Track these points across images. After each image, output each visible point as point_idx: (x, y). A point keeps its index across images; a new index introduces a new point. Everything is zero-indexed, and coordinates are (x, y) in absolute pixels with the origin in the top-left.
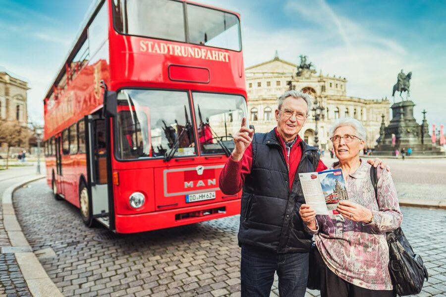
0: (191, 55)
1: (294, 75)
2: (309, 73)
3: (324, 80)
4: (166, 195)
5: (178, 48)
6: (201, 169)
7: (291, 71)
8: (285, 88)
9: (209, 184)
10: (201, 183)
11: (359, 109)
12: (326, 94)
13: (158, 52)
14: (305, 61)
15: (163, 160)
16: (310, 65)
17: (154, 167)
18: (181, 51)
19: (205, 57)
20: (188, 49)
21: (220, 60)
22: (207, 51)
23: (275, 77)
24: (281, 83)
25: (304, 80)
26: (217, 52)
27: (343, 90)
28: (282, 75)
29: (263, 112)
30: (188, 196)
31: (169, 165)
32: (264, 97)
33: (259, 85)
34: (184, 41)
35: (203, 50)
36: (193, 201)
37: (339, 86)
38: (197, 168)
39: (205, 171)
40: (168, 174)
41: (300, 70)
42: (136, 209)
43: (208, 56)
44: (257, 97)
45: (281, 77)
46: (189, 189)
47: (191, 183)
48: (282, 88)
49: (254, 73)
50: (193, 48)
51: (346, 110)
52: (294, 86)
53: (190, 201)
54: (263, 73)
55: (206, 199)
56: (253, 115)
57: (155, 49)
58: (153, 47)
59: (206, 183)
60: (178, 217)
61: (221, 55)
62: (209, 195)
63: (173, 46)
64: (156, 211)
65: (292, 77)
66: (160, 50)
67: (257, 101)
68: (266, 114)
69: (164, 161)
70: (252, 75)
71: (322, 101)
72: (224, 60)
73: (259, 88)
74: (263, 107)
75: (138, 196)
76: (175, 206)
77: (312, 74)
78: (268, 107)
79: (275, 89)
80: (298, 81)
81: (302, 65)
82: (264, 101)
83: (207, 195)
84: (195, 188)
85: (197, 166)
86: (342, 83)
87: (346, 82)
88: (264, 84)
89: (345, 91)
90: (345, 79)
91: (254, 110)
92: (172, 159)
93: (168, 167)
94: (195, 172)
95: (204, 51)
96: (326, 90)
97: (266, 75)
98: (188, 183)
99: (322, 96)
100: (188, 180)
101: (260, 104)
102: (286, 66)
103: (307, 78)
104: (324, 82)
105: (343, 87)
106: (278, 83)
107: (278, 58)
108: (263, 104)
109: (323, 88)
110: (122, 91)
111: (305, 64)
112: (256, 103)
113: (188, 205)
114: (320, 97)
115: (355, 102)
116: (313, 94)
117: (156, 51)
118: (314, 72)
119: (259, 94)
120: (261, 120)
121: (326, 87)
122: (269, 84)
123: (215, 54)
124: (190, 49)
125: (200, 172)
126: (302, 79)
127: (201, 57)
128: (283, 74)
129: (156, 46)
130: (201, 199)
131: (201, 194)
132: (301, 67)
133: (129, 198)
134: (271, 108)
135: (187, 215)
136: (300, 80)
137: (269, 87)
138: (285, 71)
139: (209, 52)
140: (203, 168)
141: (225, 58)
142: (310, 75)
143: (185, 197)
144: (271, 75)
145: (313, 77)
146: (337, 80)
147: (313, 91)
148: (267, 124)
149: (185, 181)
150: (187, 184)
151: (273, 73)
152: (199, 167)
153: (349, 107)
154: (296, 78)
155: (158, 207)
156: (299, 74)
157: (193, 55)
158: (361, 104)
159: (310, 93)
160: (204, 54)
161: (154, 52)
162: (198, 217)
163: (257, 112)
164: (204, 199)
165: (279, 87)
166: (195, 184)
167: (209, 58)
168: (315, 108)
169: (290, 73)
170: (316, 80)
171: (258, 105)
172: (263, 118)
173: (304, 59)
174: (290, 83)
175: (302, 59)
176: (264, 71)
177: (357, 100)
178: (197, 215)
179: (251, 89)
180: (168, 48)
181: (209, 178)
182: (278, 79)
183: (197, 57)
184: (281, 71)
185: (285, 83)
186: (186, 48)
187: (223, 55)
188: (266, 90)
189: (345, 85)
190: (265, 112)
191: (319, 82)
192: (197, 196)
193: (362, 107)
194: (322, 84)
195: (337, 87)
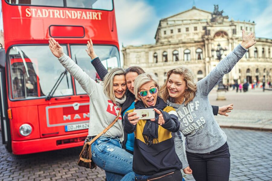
0: (68, 16)
1: (209, 21)
2: (222, 18)
3: (235, 24)
4: (49, 125)
5: (57, 12)
6: (77, 105)
7: (206, 18)
8: (202, 33)
9: (84, 117)
10: (77, 116)
11: (266, 48)
12: (237, 36)
13: (41, 16)
14: (218, 9)
15: (44, 99)
16: (222, 12)
17: (38, 104)
18: (60, 14)
19: (81, 17)
20: (65, 12)
21: (94, 19)
22: (82, 13)
23: (192, 23)
24: (198, 28)
25: (216, 25)
26: (91, 13)
27: (253, 32)
28: (199, 22)
29: (183, 53)
30: (66, 126)
31: (50, 103)
32: (184, 40)
33: (179, 30)
34: (63, 6)
35: (78, 12)
36: (71, 130)
37: (248, 29)
38: (74, 105)
39: (80, 107)
40: (49, 110)
41: (214, 16)
42: (25, 136)
43: (83, 16)
44: (177, 41)
45: (198, 23)
46: (68, 121)
47: (69, 116)
48: (199, 33)
49: (174, 21)
50: (70, 11)
51: (255, 50)
52: (209, 31)
53: (68, 130)
54: (182, 21)
55: (82, 128)
56: (175, 57)
57: (38, 14)
58: (36, 13)
59: (82, 116)
60: (59, 142)
61: (95, 15)
62: (85, 126)
63: (53, 10)
64: (41, 138)
65: (207, 23)
66: (42, 15)
67: (177, 44)
68: (186, 55)
69: (46, 100)
70: (173, 23)
71: (233, 42)
72: (97, 18)
73: (180, 33)
74: (183, 49)
75: (26, 127)
76: (57, 134)
77: (225, 20)
78: (187, 49)
79: (193, 33)
80: (212, 26)
81: (215, 12)
82: (184, 45)
83: (83, 125)
84: (72, 120)
85: (73, 103)
86: (251, 26)
87: (255, 25)
88: (183, 30)
89: (254, 33)
90: (254, 22)
91: (175, 52)
92: (52, 98)
93: (49, 105)
94: (72, 107)
95: (80, 13)
96: (237, 33)
97: (185, 22)
98: (67, 116)
99: (233, 38)
100: (66, 114)
101: (180, 47)
102: (202, 13)
103: (220, 23)
104: (235, 26)
105: (252, 30)
106: (196, 29)
107: (195, 7)
108: (183, 47)
109: (234, 32)
110: (14, 48)
111: (218, 11)
112: (177, 46)
113: (67, 133)
114: (232, 39)
115: (263, 42)
116: (225, 37)
117: (39, 16)
118: (227, 17)
119: (180, 39)
120: (181, 60)
121: (237, 30)
122: (187, 29)
123: (89, 14)
124: (67, 12)
125: (76, 108)
126: (216, 24)
127: (77, 17)
128: (199, 20)
129: (39, 11)
130: (78, 129)
131: (77, 125)
132: (214, 14)
133: (19, 128)
134: (190, 50)
135: (68, 141)
136: (214, 25)
137: (188, 32)
138: (202, 18)
139: (84, 13)
140: (79, 104)
141: (98, 16)
142: (223, 21)
143: (65, 127)
144: (189, 22)
145: (226, 22)
146: (247, 23)
147: (226, 34)
148: (187, 63)
149: (64, 114)
150: (65, 117)
151: (191, 20)
152: (76, 104)
153: (258, 47)
154: (210, 24)
155: (43, 135)
156: (213, 20)
157: (70, 16)
158: (268, 44)
159: (223, 37)
160: (79, 15)
161: (37, 16)
162: (76, 142)
163: (178, 54)
164: (80, 128)
165: (196, 32)
166: (72, 117)
167: (84, 18)
168: (219, 49)
169: (205, 19)
170: (228, 24)
171: (178, 48)
172: (183, 58)
173: (217, 7)
174: (205, 28)
175: (215, 7)
176: (184, 19)
177: (264, 40)
178: (76, 141)
179: (172, 34)
180: (49, 12)
181: (84, 113)
182: (195, 25)
183: (73, 17)
184: (197, 18)
185: (201, 28)
186: (64, 11)
187: (96, 14)
188: (185, 35)
189: (254, 28)
190: (185, 53)
191: (230, 26)
192: (74, 126)
193: (269, 46)
194: (233, 27)
195: (247, 30)
